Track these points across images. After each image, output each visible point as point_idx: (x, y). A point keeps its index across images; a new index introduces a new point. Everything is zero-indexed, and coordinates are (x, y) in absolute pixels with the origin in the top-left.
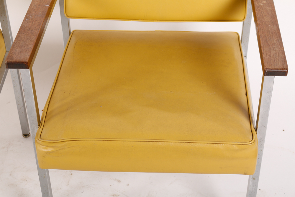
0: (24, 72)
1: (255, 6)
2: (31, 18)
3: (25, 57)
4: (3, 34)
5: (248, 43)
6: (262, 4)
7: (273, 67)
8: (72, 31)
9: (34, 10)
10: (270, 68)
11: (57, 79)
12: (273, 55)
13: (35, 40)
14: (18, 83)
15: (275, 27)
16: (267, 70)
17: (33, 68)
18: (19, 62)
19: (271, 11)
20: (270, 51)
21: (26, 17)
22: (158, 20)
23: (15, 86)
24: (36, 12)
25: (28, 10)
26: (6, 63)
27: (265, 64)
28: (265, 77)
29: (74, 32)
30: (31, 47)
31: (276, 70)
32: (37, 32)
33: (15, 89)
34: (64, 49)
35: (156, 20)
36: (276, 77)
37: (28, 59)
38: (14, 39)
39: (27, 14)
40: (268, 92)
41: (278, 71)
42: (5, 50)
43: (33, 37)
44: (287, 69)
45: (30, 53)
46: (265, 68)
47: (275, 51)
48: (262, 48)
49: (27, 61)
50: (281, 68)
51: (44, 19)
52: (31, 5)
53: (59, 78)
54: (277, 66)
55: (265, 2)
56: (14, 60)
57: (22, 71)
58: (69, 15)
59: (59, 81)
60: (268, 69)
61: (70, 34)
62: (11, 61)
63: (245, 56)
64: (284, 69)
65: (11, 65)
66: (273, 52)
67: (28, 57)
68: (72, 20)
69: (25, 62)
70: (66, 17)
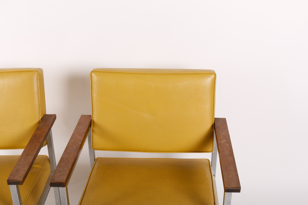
0: (62, 189)
1: (219, 143)
2: (68, 151)
3: (63, 179)
4: (49, 160)
5: (216, 167)
6: (223, 142)
7: (231, 186)
8: (96, 158)
9: (71, 146)
10: (228, 187)
11: (85, 193)
12: (231, 178)
13: (70, 167)
14: (58, 194)
15: (232, 158)
16: (226, 189)
17: (68, 186)
18: (59, 183)
19: (229, 147)
20: (228, 175)
21: (65, 151)
22: (154, 152)
23: (56, 195)
24: (72, 147)
25: (67, 146)
26: (50, 183)
27: (225, 184)
28: (226, 193)
29: (97, 158)
30: (68, 172)
31: (233, 189)
32: (72, 161)
33: (56, 198)
34: (90, 170)
35: (153, 151)
36: (233, 193)
37: (65, 180)
38: (57, 165)
39: (66, 149)
40: (228, 203)
41: (234, 189)
42: (50, 171)
43: (69, 165)
44: (240, 188)
45: (66, 176)
46: (225, 187)
47: (232, 175)
48: (223, 173)
49: (64, 182)
50: (236, 187)
51: (77, 152)
52: (69, 143)
53: (86, 192)
54: (233, 186)
55: (225, 141)
56: (55, 181)
57: (61, 188)
58: (94, 148)
59: (85, 194)
60: (227, 187)
61: (95, 160)
62: (53, 181)
63: (214, 175)
64: (238, 188)
65: (53, 184)
66: (230, 176)
67: (65, 179)
68: (96, 151)
69: (63, 183)
70: (92, 149)
